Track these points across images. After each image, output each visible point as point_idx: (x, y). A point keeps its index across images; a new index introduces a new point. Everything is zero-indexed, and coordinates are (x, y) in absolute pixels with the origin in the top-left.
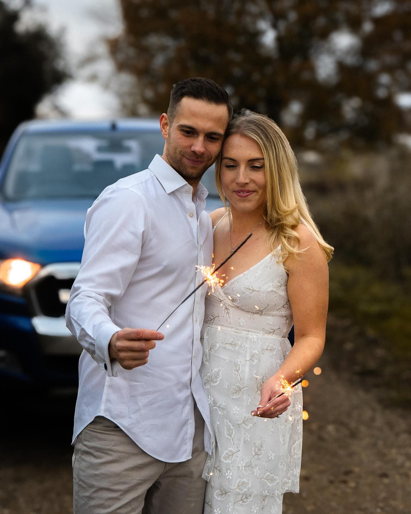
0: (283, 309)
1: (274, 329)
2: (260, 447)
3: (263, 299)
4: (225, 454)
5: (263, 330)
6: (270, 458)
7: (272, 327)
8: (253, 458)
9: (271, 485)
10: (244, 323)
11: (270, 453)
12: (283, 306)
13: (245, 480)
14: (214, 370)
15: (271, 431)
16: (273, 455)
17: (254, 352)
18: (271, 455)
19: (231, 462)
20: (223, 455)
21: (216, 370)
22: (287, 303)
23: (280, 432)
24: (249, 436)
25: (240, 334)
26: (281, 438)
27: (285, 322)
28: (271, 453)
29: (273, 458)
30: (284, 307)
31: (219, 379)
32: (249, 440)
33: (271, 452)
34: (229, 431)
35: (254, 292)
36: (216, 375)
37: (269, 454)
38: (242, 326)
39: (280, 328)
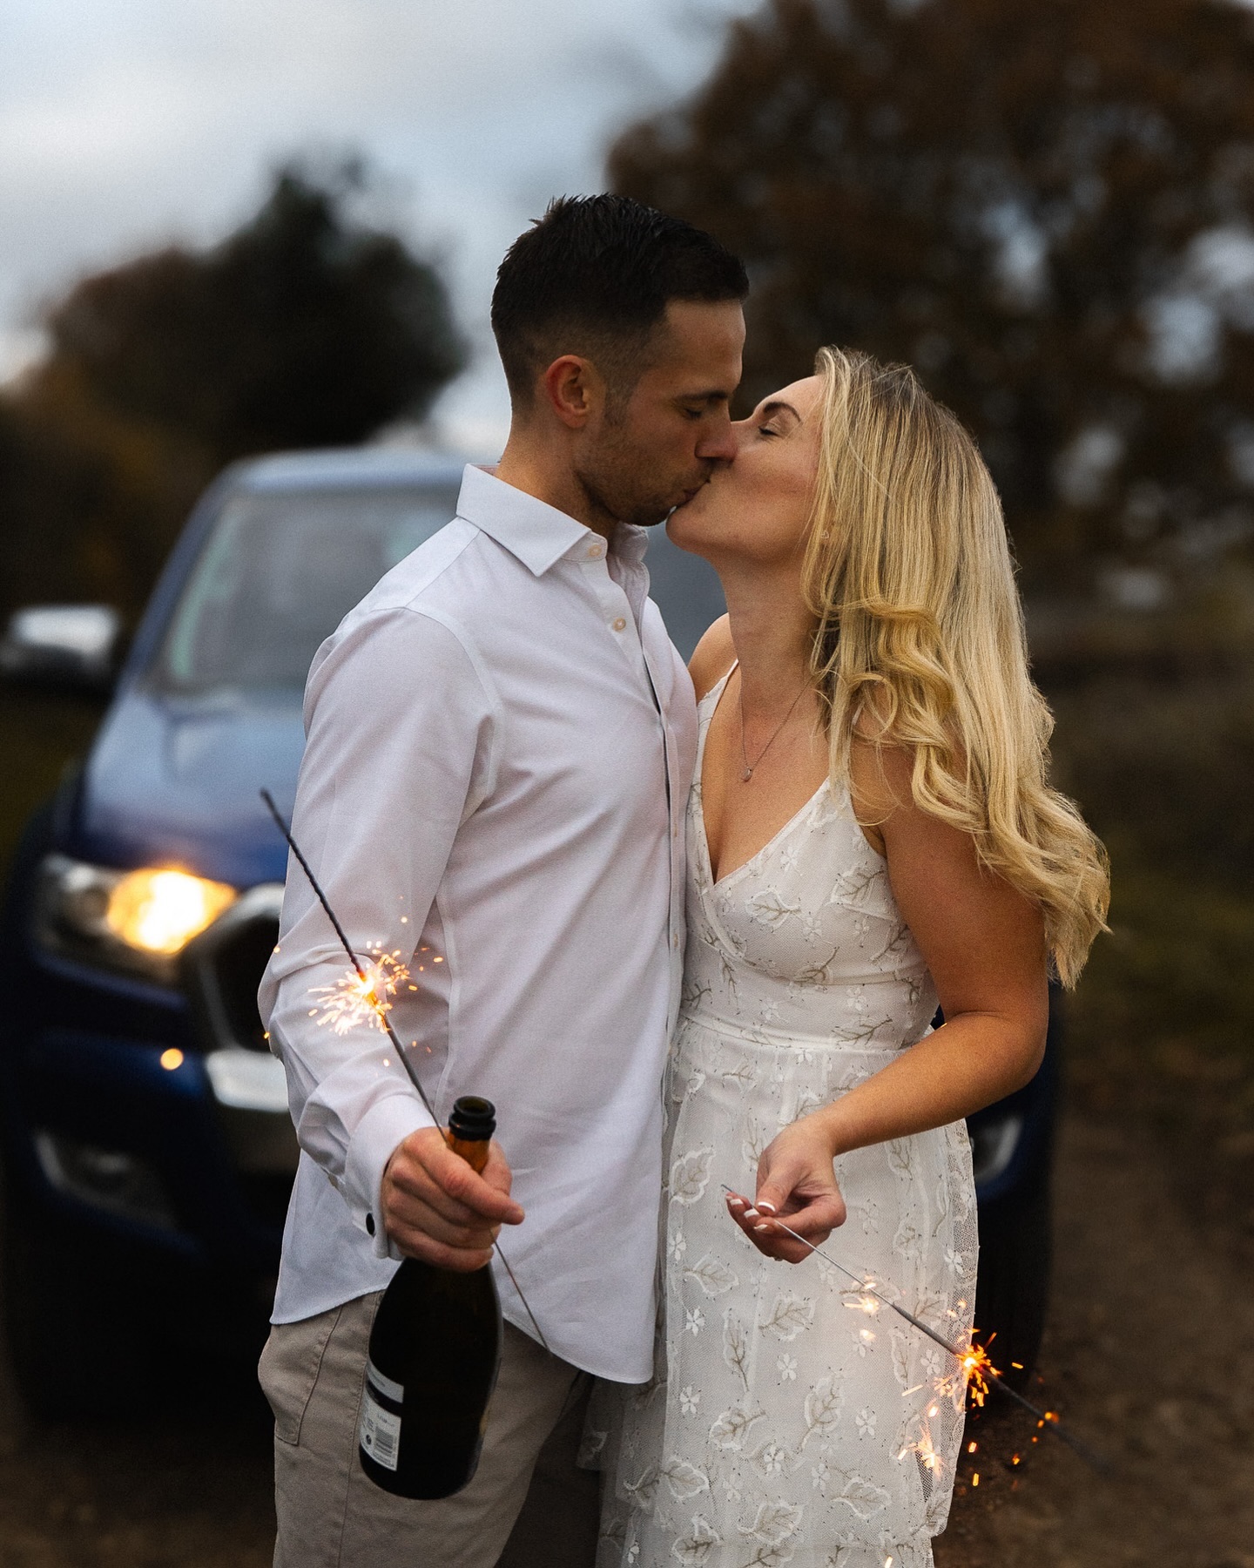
0: (890, 955)
1: (871, 1025)
2: (831, 1397)
3: (815, 933)
4: (721, 1423)
5: (836, 1030)
6: (862, 1431)
7: (864, 1020)
8: (809, 1435)
9: (865, 1517)
10: (777, 1014)
11: (861, 1417)
12: (891, 945)
13: (783, 1504)
14: (688, 1157)
15: (864, 1346)
16: (873, 1420)
17: (804, 1097)
18: (866, 1424)
19: (739, 1448)
20: (716, 1424)
21: (693, 1154)
22: (902, 936)
23: (893, 1350)
24: (794, 1365)
25: (765, 1048)
26: (895, 1370)
27: (906, 999)
28: (865, 1417)
29: (872, 1432)
30: (894, 950)
31: (701, 1185)
32: (793, 1376)
33: (864, 1413)
34: (735, 1349)
35: (784, 914)
36: (692, 1174)
37: (858, 1418)
38: (769, 1025)
39: (891, 1020)
